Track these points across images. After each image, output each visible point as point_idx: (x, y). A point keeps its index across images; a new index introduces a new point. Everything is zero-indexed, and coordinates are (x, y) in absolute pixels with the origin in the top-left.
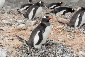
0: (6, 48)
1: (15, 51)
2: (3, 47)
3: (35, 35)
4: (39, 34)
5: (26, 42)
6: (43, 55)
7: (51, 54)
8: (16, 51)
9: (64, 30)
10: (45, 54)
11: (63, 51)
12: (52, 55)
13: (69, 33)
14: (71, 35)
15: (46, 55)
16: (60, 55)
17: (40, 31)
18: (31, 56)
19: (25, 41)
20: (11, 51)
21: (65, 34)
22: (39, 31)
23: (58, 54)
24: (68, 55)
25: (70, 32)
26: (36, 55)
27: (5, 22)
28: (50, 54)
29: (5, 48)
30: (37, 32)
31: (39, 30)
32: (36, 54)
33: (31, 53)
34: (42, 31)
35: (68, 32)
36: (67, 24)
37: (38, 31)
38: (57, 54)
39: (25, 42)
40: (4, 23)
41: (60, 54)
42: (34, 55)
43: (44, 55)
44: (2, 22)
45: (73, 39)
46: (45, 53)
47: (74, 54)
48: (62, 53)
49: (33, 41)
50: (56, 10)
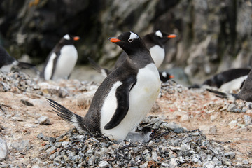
0: (15, 139)
1: (41, 148)
2: (7, 136)
3: (107, 94)
4: (117, 93)
5: (80, 119)
6: (122, 155)
7: (150, 153)
8: (44, 148)
9: (224, 108)
10: (132, 151)
11: (195, 148)
12: (154, 154)
13: (238, 116)
14: (243, 123)
15: (132, 154)
16: (181, 157)
17: (122, 81)
18: (85, 156)
19: (77, 116)
20: (25, 144)
21: (224, 120)
22: (118, 84)
23: (175, 155)
24: (209, 159)
25: (242, 114)
26: (99, 153)
27: (45, 88)
28: (147, 151)
29: (10, 138)
30: (112, 86)
31: (119, 79)
32: (99, 150)
33: (87, 147)
34: (128, 81)
35: (233, 115)
36: (233, 95)
37: (114, 82)
38: (171, 152)
39: (74, 119)
40: (42, 89)
41: (183, 156)
42: (94, 153)
43: (126, 155)
44: (35, 87)
45: (248, 129)
46: (131, 148)
47: (237, 161)
48: (192, 151)
49: (99, 114)
50: (220, 77)
